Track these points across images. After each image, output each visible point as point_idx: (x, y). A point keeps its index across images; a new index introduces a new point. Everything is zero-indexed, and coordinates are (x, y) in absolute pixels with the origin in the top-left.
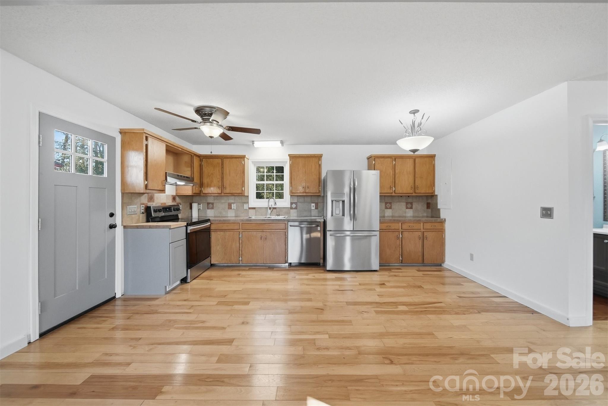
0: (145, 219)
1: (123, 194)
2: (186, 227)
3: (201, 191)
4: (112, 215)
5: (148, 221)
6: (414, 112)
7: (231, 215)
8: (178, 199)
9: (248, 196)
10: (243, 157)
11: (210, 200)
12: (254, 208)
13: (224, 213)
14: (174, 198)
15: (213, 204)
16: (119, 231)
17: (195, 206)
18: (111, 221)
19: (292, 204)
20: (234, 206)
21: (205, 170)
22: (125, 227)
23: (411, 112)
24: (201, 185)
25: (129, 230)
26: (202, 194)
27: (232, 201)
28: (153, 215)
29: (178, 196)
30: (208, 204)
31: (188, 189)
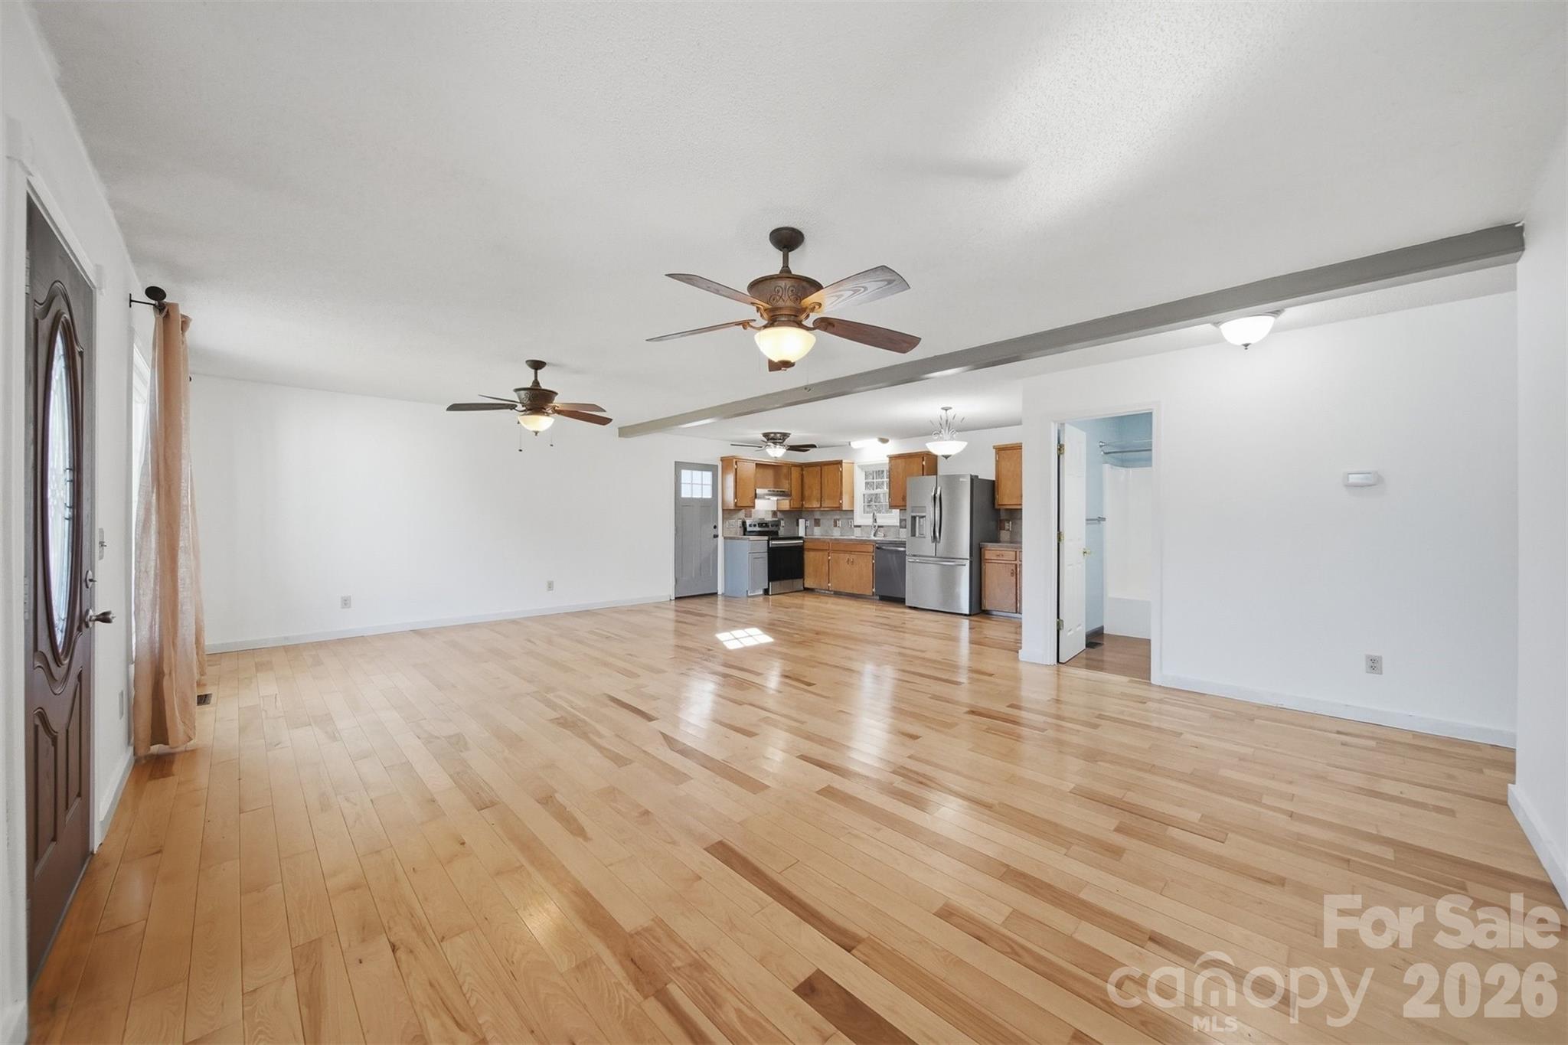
0: (742, 533)
1: (723, 510)
2: (768, 541)
3: (802, 505)
4: (715, 527)
5: (744, 535)
6: (946, 409)
7: (836, 534)
8: (779, 515)
9: (852, 511)
10: (840, 463)
11: (817, 516)
12: (859, 526)
13: (830, 532)
14: (774, 513)
15: (819, 520)
16: (720, 539)
17: (802, 522)
18: (714, 532)
19: (901, 521)
20: (839, 523)
21: (806, 480)
22: (725, 538)
23: (943, 409)
24: (802, 498)
25: (728, 541)
26: (804, 509)
27: (838, 517)
28: (749, 529)
29: (780, 511)
30: (815, 520)
31: (786, 504)
